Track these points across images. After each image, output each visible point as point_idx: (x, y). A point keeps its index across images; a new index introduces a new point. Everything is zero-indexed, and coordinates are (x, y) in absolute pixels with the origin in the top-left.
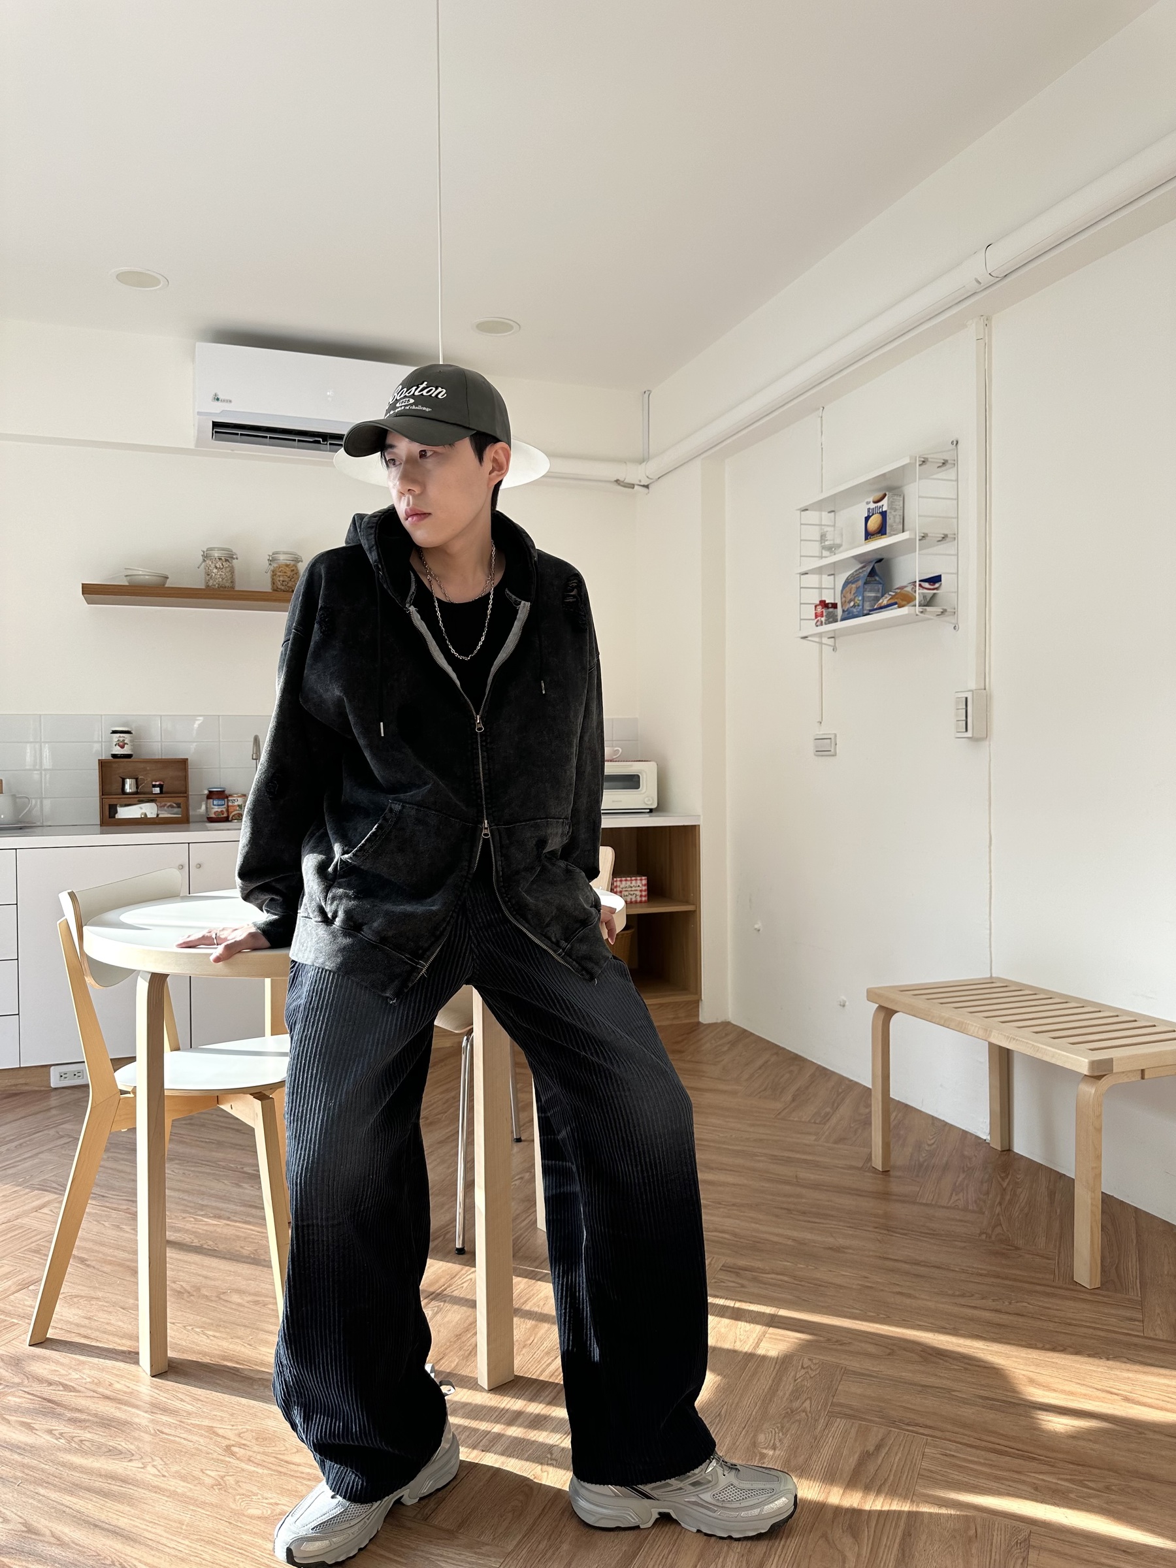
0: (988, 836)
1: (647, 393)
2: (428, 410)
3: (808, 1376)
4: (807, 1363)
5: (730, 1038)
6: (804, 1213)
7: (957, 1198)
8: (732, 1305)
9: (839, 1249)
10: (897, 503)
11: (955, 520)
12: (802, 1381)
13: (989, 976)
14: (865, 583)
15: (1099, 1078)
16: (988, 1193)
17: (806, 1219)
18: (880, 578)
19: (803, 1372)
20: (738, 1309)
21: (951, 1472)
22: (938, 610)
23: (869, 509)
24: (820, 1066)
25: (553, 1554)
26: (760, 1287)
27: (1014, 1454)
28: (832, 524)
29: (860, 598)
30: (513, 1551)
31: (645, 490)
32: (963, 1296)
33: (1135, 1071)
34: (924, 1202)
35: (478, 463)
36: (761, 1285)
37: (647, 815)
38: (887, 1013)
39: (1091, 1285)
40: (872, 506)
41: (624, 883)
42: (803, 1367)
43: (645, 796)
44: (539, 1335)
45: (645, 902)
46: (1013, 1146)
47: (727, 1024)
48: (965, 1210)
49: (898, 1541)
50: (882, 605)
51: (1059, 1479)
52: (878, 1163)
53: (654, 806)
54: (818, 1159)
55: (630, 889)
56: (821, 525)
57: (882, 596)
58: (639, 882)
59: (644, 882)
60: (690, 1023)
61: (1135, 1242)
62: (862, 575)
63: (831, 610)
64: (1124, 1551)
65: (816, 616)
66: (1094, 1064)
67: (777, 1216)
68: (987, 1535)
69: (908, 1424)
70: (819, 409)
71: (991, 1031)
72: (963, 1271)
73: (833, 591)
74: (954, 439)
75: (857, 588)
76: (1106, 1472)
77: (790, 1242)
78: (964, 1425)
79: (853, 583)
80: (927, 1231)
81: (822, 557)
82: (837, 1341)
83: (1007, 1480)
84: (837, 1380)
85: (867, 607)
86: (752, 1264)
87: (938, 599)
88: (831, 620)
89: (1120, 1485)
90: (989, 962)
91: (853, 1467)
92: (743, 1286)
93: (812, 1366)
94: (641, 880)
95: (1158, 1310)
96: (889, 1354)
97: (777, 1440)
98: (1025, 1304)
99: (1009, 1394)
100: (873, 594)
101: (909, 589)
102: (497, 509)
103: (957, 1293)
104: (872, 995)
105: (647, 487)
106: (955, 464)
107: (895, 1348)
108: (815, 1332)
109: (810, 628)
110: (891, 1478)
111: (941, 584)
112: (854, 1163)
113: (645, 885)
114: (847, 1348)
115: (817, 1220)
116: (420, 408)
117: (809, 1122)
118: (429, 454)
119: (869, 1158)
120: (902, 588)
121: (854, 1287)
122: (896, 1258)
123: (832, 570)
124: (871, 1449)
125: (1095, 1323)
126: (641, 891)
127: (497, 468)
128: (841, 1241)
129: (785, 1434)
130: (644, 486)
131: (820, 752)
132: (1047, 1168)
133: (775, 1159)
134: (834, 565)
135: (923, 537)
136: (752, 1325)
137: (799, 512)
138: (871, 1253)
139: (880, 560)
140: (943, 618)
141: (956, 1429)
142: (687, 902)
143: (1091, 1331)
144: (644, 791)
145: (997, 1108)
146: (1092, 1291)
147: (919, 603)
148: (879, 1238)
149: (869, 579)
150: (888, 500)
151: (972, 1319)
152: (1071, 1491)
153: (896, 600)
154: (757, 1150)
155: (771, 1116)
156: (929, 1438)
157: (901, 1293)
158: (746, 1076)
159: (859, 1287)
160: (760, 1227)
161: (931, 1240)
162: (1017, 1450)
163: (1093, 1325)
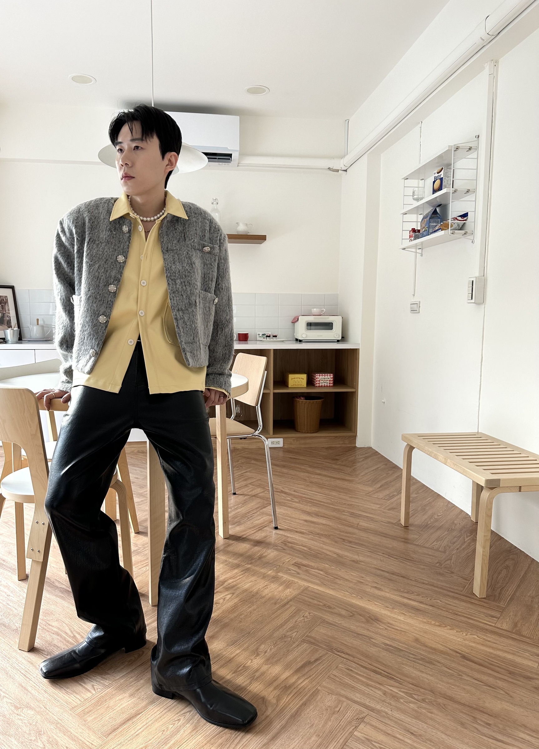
1: (347, 121)
5: (366, 455)
6: (350, 542)
7: (436, 543)
9: (356, 562)
10: (449, 173)
11: (475, 181)
12: (299, 623)
14: (431, 218)
15: (491, 488)
16: (454, 543)
17: (351, 545)
18: (440, 215)
19: (303, 618)
21: (346, 678)
22: (464, 232)
23: (435, 177)
26: (306, 575)
27: (384, 674)
29: (428, 226)
31: (345, 172)
32: (408, 593)
33: (515, 486)
34: (417, 544)
36: (308, 574)
38: (410, 448)
39: (480, 595)
40: (437, 175)
41: (321, 376)
42: (303, 616)
43: (336, 333)
45: (332, 386)
47: (370, 448)
49: (298, 706)
50: (437, 229)
51: (400, 691)
52: (403, 522)
53: (340, 338)
54: (374, 516)
55: (324, 380)
56: (413, 187)
60: (351, 446)
61: (521, 577)
62: (430, 214)
63: (417, 233)
65: (410, 237)
66: (488, 481)
67: (336, 542)
68: (344, 711)
69: (338, 651)
70: (420, 122)
72: (415, 580)
73: (418, 223)
74: (477, 134)
75: (428, 221)
76: (427, 692)
77: (335, 556)
78: (367, 656)
79: (426, 218)
80: (409, 558)
83: (371, 686)
84: (316, 625)
85: (430, 231)
86: (310, 564)
87: (465, 226)
88: (417, 238)
89: (431, 699)
90: (478, 424)
91: (298, 667)
92: (298, 574)
93: (309, 616)
94: (330, 375)
95: (511, 613)
96: (351, 616)
97: (269, 649)
98: (439, 601)
100: (433, 224)
103: (406, 591)
106: (477, 148)
107: (355, 613)
109: (407, 243)
110: (312, 676)
111: (468, 218)
112: (392, 521)
113: (332, 378)
115: (355, 546)
117: (382, 498)
119: (400, 520)
122: (383, 569)
124: (312, 660)
126: (330, 381)
128: (361, 558)
129: (274, 647)
130: (344, 170)
131: (413, 311)
133: (352, 514)
135: (455, 191)
137: (404, 180)
138: (373, 566)
139: (439, 206)
140: (465, 236)
141: (362, 658)
142: (353, 388)
143: (466, 619)
144: (335, 330)
145: (475, 500)
146: (480, 599)
147: (453, 228)
148: (382, 559)
149: (433, 216)
150: (444, 171)
151: (405, 605)
152: (402, 698)
153: (442, 227)
154: (346, 509)
155: (364, 494)
156: (345, 660)
157: (376, 587)
158: (362, 474)
159: (355, 581)
160: (325, 547)
161: (408, 563)
162: (387, 673)
163: (469, 616)
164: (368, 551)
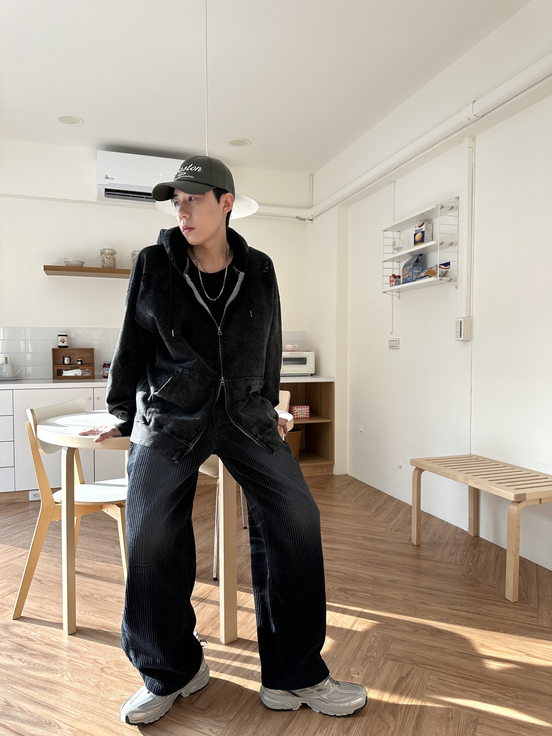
0: (470, 387)
1: (312, 175)
2: (192, 177)
3: (376, 641)
4: (376, 634)
5: (347, 482)
6: (378, 564)
7: (451, 558)
8: (342, 607)
9: (394, 581)
10: (430, 227)
11: (457, 236)
12: (373, 643)
13: (469, 454)
14: (414, 266)
15: (519, 502)
16: (466, 556)
17: (379, 567)
18: (421, 264)
20: (345, 609)
21: (442, 687)
22: (448, 279)
23: (416, 230)
24: (389, 496)
25: (251, 721)
26: (356, 599)
27: (472, 679)
28: (399, 237)
29: (411, 273)
30: (232, 719)
31: (311, 222)
32: (452, 604)
33: (537, 499)
34: (436, 560)
35: (217, 203)
36: (355, 598)
37: (310, 377)
38: (420, 471)
39: (513, 600)
40: (418, 228)
41: (298, 409)
42: (374, 637)
43: (309, 368)
44: (250, 619)
45: (308, 418)
46: (479, 535)
47: (346, 475)
48: (455, 564)
49: (415, 719)
50: (422, 276)
51: (493, 692)
52: (414, 541)
53: (313, 373)
54: (386, 539)
55: (301, 412)
56: (394, 238)
57: (422, 272)
58: (305, 408)
59: (308, 408)
60: (329, 475)
61: (535, 580)
62: (412, 262)
63: (397, 279)
64: (523, 726)
65: (390, 282)
66: (517, 496)
67: (365, 565)
68: (457, 717)
69: (422, 664)
70: (393, 182)
71: (468, 480)
72: (453, 593)
73: (399, 270)
74: (457, 196)
75: (410, 268)
76: (516, 689)
77: (371, 578)
78: (449, 665)
79: (408, 266)
80: (436, 574)
81: (394, 253)
82: (390, 625)
83: (468, 691)
84: (389, 643)
85: (415, 277)
86: (352, 588)
87: (449, 274)
88: (397, 284)
89: (522, 695)
90: (470, 447)
91: (395, 684)
92: (347, 598)
93: (378, 636)
94: (307, 407)
95: (545, 613)
96: (415, 631)
97: (360, 670)
98: (481, 609)
99: (471, 651)
100: (417, 271)
101: (434, 269)
102: (229, 226)
103: (449, 603)
104: (413, 462)
105: (312, 220)
106: (457, 208)
107: (417, 628)
108: (381, 620)
109: (388, 288)
110: (413, 689)
111: (450, 267)
112: (403, 541)
113: (308, 410)
114: (395, 628)
115: (384, 568)
116: (188, 176)
117: (383, 522)
118: (193, 199)
119: (410, 539)
120: (431, 268)
121: (400, 599)
122: (420, 586)
123: (398, 259)
124: (404, 675)
125: (514, 618)
126: (306, 413)
127: (227, 206)
128: (395, 578)
129: (364, 668)
130: (310, 220)
131: (392, 347)
132: (495, 545)
133: (366, 539)
134: (400, 256)
135: (442, 244)
136: (351, 616)
137: (383, 231)
138: (409, 584)
139: (421, 255)
140: (450, 283)
141: (445, 667)
142: (328, 418)
143: (512, 622)
144: (309, 365)
145: (472, 516)
146: (513, 603)
147: (439, 275)
148: (413, 576)
149: (416, 264)
150: (425, 225)
151: (455, 616)
152: (498, 698)
153: (428, 274)
154: (357, 534)
155: (365, 518)
156: (432, 671)
157: (422, 603)
158: (354, 500)
159: (402, 599)
160: (357, 570)
161: (438, 578)
162: (474, 677)
163: (513, 619)
164: (398, 571)
